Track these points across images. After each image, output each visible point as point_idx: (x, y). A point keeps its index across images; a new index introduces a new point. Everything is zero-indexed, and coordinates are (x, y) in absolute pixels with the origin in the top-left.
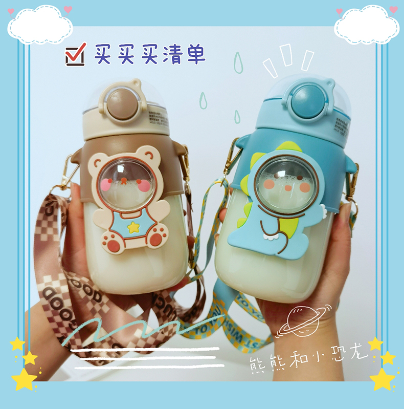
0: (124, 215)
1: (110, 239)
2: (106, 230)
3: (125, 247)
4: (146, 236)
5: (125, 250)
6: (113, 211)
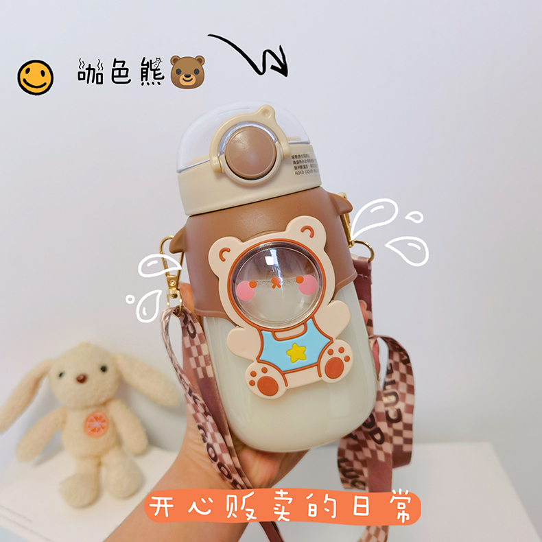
0: (279, 335)
1: (260, 375)
2: (253, 362)
3: (287, 385)
4: (317, 364)
5: (287, 390)
6: (260, 330)
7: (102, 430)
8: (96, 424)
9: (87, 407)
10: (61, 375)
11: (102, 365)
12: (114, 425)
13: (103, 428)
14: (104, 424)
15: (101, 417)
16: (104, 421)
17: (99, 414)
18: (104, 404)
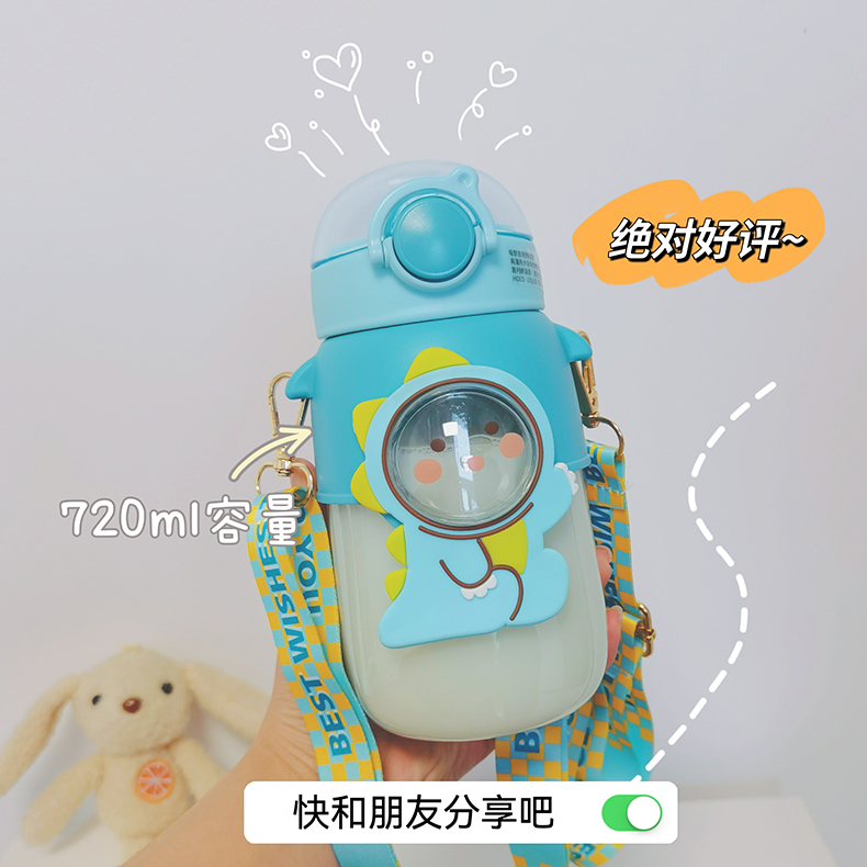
7: (165, 791)
8: (156, 780)
9: (140, 752)
10: (96, 700)
11: (165, 681)
12: (184, 781)
13: (165, 786)
14: (168, 780)
15: (161, 769)
16: (167, 776)
17: (158, 764)
18: (167, 747)
